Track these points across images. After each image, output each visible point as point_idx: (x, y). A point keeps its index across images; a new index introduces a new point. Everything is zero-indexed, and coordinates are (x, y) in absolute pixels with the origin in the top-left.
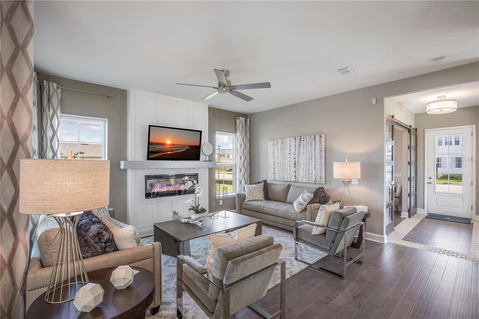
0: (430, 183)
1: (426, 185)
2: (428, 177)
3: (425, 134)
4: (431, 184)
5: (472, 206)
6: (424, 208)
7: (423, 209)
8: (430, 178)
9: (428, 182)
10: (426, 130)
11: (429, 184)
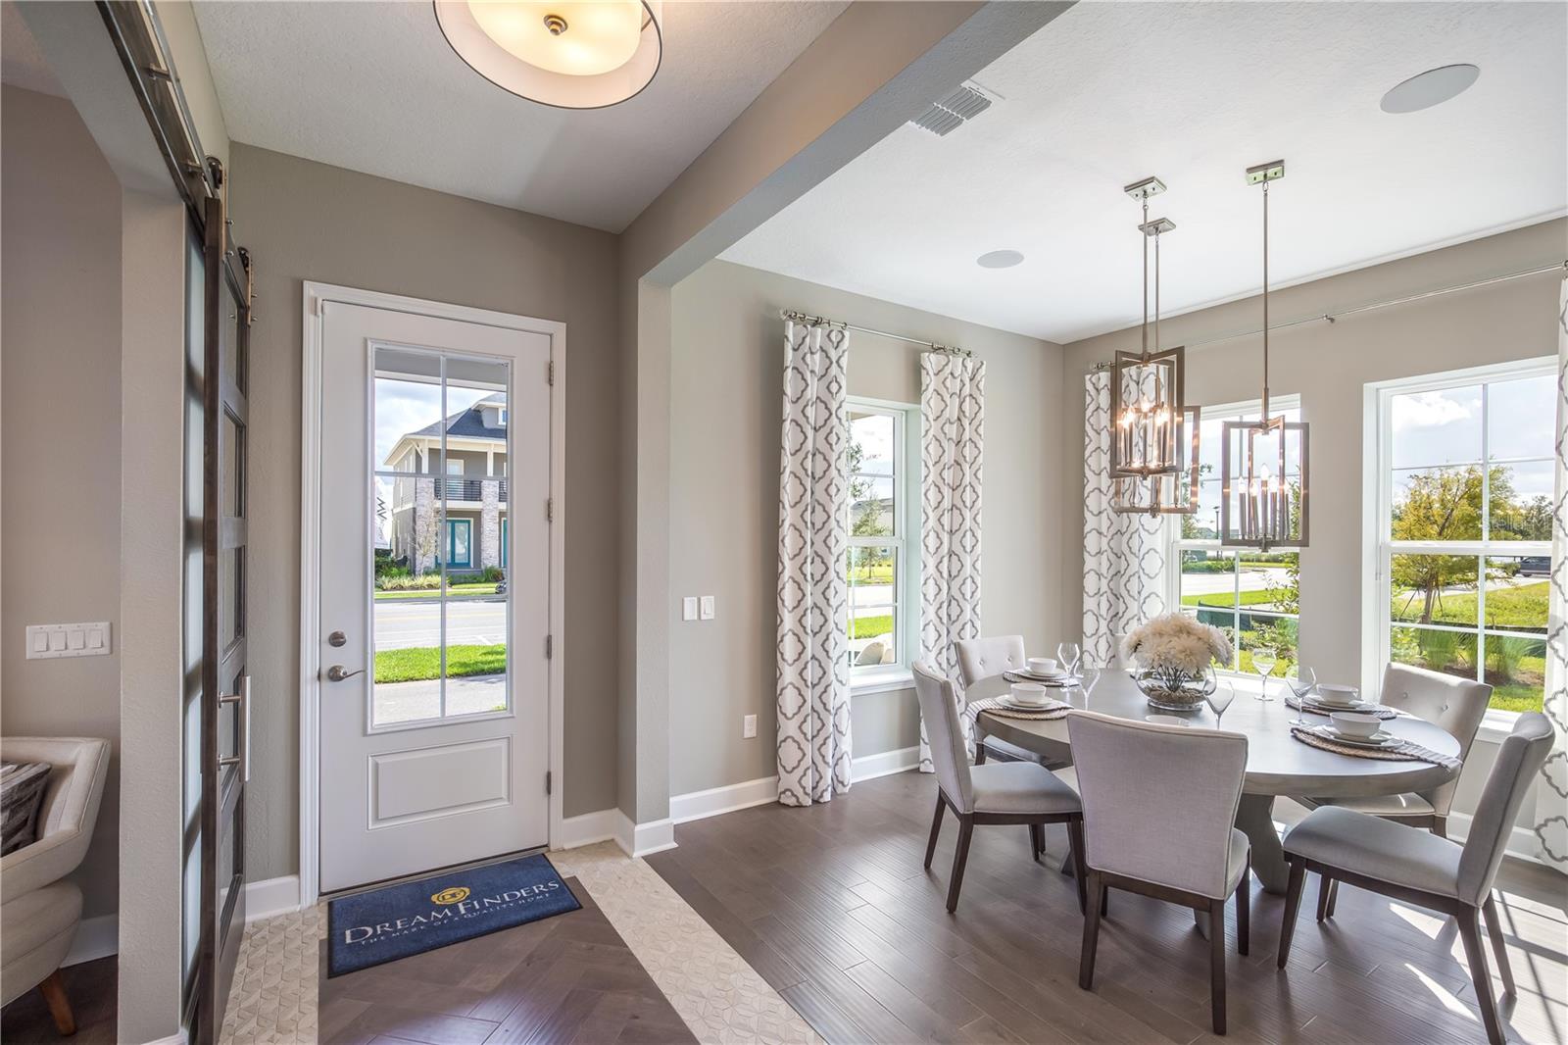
0: (335, 675)
1: (309, 691)
2: (326, 636)
3: (310, 322)
4: (341, 679)
5: (549, 775)
6: (295, 869)
7: (291, 879)
8: (337, 640)
9: (324, 671)
10: (310, 289)
11: (327, 684)
